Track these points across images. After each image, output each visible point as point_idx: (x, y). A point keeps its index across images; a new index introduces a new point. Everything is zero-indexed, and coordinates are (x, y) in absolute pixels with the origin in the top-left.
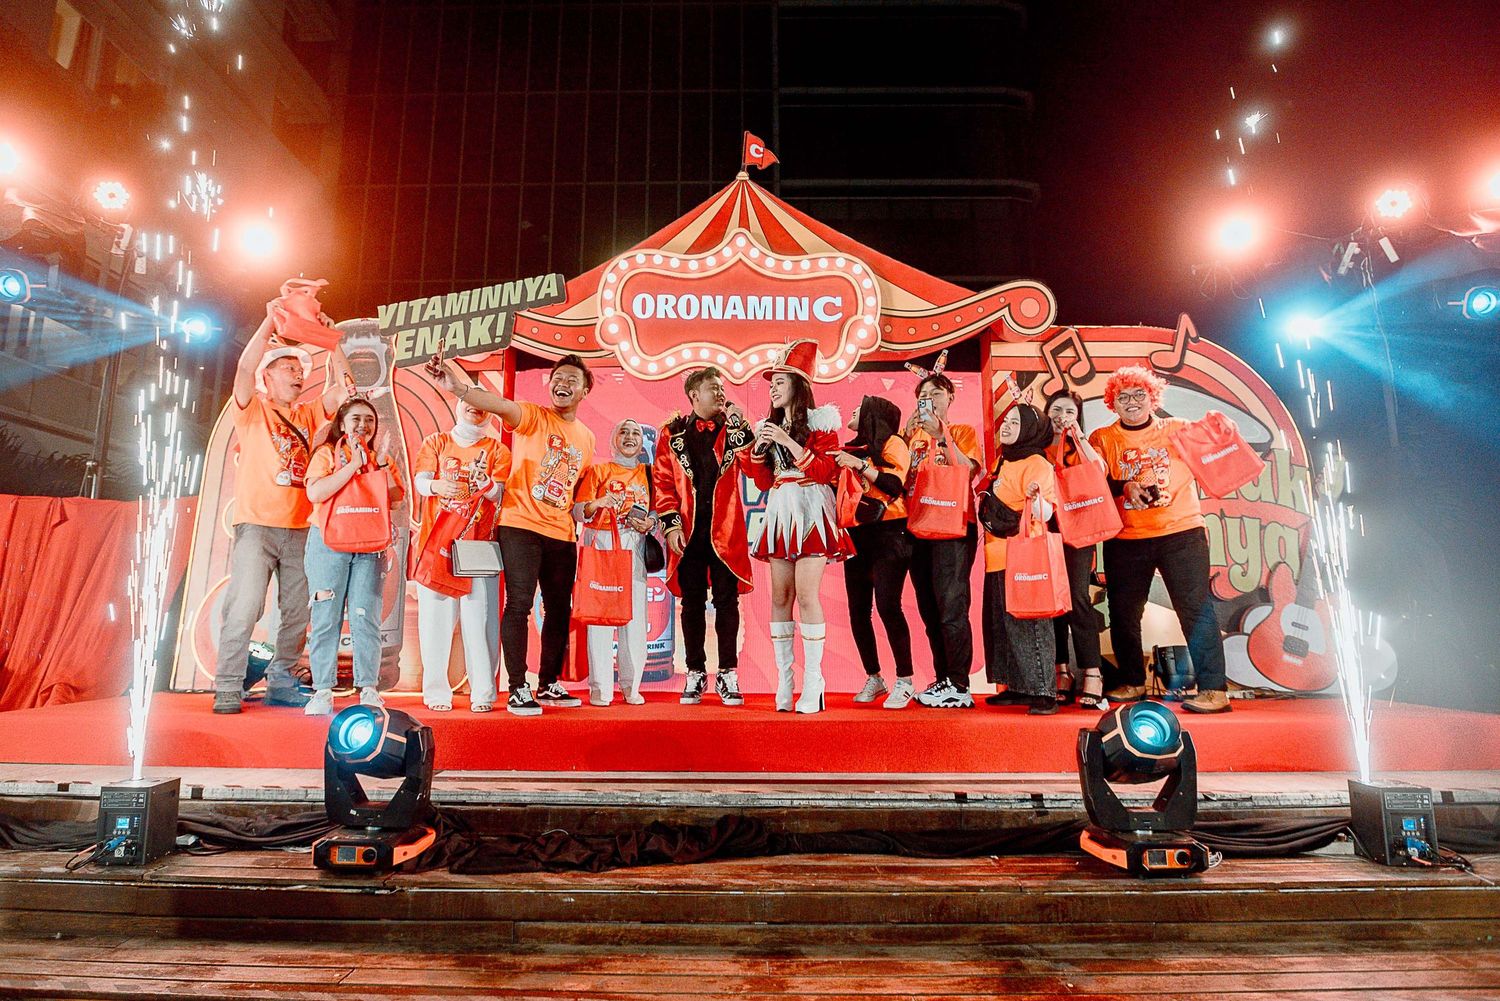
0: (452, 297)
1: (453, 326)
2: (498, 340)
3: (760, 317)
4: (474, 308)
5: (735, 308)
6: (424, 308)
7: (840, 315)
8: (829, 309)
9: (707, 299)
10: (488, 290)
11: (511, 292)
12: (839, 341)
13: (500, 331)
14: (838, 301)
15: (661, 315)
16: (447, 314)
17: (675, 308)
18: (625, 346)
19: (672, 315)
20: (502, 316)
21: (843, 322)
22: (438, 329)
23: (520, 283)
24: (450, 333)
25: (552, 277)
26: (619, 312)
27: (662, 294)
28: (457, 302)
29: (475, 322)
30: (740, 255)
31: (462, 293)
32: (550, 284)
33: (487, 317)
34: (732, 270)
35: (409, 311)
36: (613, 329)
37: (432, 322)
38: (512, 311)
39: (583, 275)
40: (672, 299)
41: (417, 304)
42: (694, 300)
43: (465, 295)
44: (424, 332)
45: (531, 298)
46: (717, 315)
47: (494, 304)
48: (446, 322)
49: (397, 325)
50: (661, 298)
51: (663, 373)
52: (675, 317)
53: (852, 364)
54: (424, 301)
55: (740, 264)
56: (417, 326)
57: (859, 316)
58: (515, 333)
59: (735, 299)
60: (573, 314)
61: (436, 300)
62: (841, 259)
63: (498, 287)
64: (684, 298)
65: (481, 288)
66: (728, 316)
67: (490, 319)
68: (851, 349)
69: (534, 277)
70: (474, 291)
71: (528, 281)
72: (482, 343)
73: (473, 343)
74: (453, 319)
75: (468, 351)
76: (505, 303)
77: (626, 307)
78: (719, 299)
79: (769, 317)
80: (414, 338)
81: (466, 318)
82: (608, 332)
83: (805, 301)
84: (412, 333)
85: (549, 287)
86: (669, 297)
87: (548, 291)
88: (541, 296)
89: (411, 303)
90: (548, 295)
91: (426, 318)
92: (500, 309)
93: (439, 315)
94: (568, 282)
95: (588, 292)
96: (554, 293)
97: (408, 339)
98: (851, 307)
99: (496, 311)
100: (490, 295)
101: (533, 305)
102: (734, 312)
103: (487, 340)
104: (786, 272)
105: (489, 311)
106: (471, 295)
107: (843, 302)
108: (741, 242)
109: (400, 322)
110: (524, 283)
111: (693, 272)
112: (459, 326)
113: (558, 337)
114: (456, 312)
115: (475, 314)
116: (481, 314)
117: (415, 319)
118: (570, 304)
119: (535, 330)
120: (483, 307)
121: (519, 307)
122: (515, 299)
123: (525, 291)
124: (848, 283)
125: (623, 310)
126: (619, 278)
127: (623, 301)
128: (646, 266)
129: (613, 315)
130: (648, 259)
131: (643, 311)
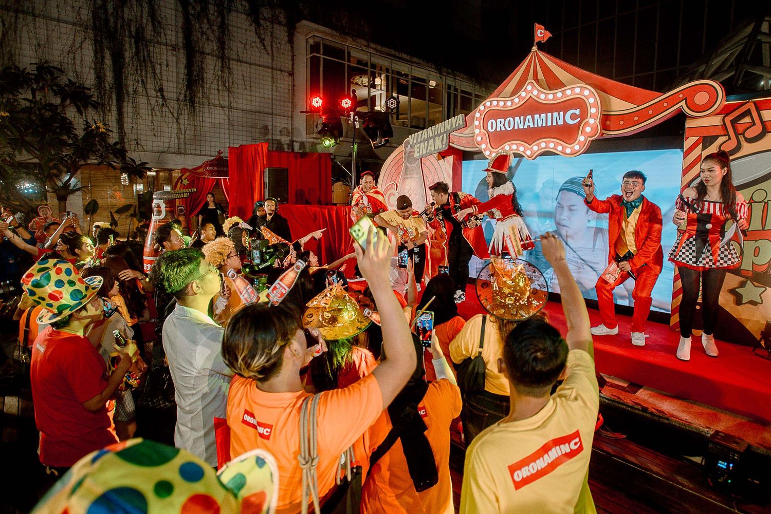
0: (430, 129)
1: (430, 141)
2: (444, 146)
3: (540, 124)
4: (436, 132)
5: (529, 122)
6: (422, 134)
7: (578, 120)
8: (573, 117)
9: (517, 119)
10: (440, 125)
11: (447, 124)
12: (578, 134)
13: (444, 142)
14: (578, 112)
15: (499, 129)
17: (504, 125)
18: (484, 146)
19: (503, 129)
20: (445, 135)
21: (580, 123)
22: (426, 143)
23: (450, 120)
24: (430, 145)
25: (460, 116)
26: (482, 130)
28: (431, 131)
29: (437, 138)
30: (529, 95)
31: (432, 127)
32: (460, 118)
34: (527, 103)
35: (418, 136)
36: (479, 139)
37: (425, 140)
38: (448, 133)
40: (503, 120)
41: (420, 133)
42: (511, 120)
44: (422, 144)
45: (454, 126)
46: (521, 126)
47: (442, 130)
48: (428, 140)
50: (499, 121)
53: (584, 146)
55: (530, 99)
56: (420, 143)
57: (588, 119)
58: (450, 142)
59: (529, 117)
60: (468, 132)
61: (425, 131)
62: (578, 88)
63: (443, 123)
64: (508, 120)
65: (438, 124)
66: (526, 126)
67: (441, 137)
68: (582, 138)
69: (454, 117)
70: (436, 126)
71: (453, 119)
72: (439, 147)
73: (437, 148)
74: (430, 138)
75: (435, 151)
76: (446, 129)
77: (485, 127)
78: (522, 118)
79: (544, 125)
80: (420, 148)
81: (433, 137)
82: (477, 140)
83: (561, 113)
84: (419, 145)
85: (459, 120)
86: (501, 120)
87: (459, 122)
88: (457, 125)
89: (418, 133)
90: (459, 124)
91: (423, 139)
92: (445, 132)
93: (426, 137)
94: (466, 117)
96: (461, 123)
97: (418, 148)
98: (584, 115)
99: (443, 133)
100: (441, 127)
101: (455, 128)
102: (529, 124)
103: (441, 146)
104: (550, 100)
105: (441, 134)
106: (435, 128)
107: (581, 112)
108: (529, 88)
109: (415, 141)
111: (510, 106)
112: (432, 140)
115: (436, 136)
116: (438, 135)
117: (419, 140)
118: (467, 127)
119: (456, 140)
120: (439, 132)
121: (450, 131)
122: (449, 127)
123: (452, 123)
124: (582, 101)
125: (484, 129)
126: (481, 115)
127: (484, 125)
128: (491, 106)
129: (480, 132)
130: (492, 103)
131: (492, 128)
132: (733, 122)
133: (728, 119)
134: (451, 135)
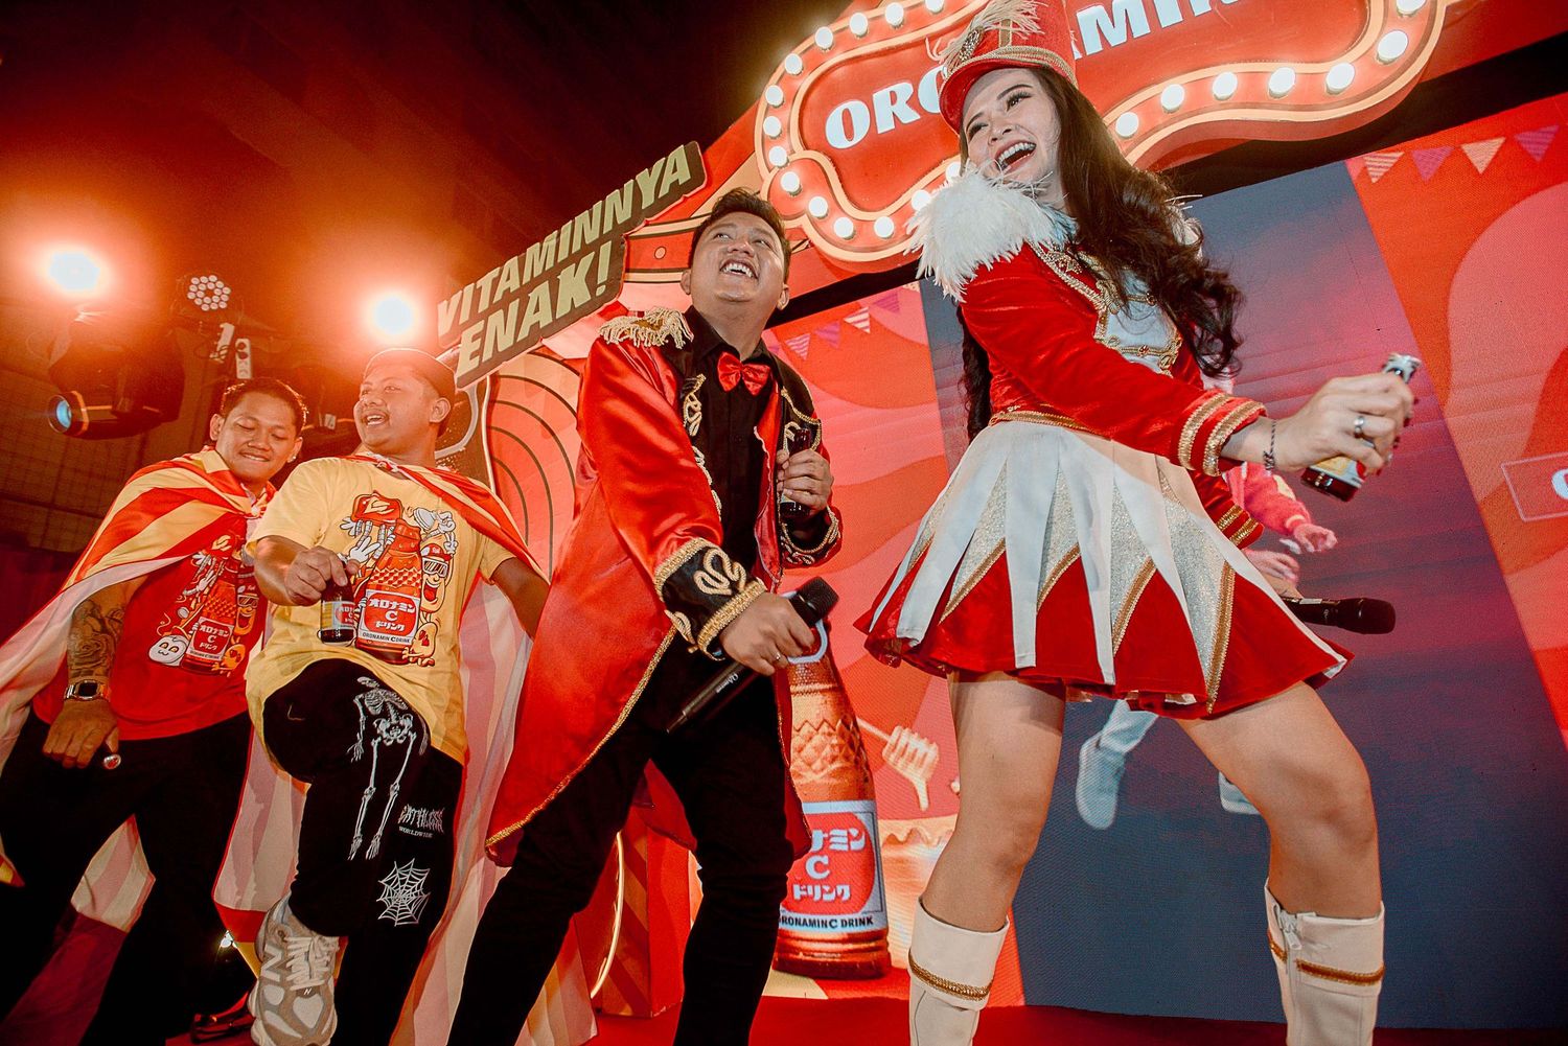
0: (532, 252)
1: (533, 296)
2: (600, 291)
3: (1117, 37)
4: (563, 255)
6: (496, 282)
10: (582, 217)
11: (617, 205)
13: (603, 275)
15: (885, 125)
16: (527, 279)
17: (914, 102)
18: (817, 205)
19: (910, 116)
20: (606, 250)
22: (514, 306)
23: (629, 186)
24: (531, 306)
25: (679, 155)
26: (801, 153)
27: (881, 88)
28: (538, 257)
29: (566, 275)
31: (547, 238)
32: (677, 164)
33: (583, 260)
35: (477, 293)
36: (790, 182)
37: (509, 296)
38: (621, 238)
39: (733, 126)
40: (904, 89)
41: (485, 282)
43: (550, 241)
44: (496, 319)
45: (648, 200)
47: (592, 236)
48: (523, 293)
49: (461, 322)
50: (881, 97)
52: (915, 116)
54: (495, 273)
56: (486, 315)
58: (628, 271)
61: (512, 264)
63: (597, 207)
64: (929, 78)
65: (572, 219)
67: (586, 261)
69: (650, 166)
70: (564, 227)
71: (642, 176)
72: (577, 305)
73: (563, 309)
74: (535, 282)
75: (557, 325)
76: (608, 227)
77: (812, 137)
79: (1141, 28)
80: (482, 335)
81: (551, 276)
82: (785, 196)
84: (479, 326)
85: (675, 170)
87: (674, 177)
88: (664, 190)
89: (479, 283)
90: (675, 185)
91: (498, 297)
92: (602, 239)
93: (514, 285)
94: (711, 150)
95: (743, 153)
96: (684, 175)
97: (474, 338)
99: (595, 247)
100: (586, 226)
101: (652, 210)
103: (583, 296)
105: (586, 249)
106: (559, 236)
109: (465, 317)
110: (636, 185)
111: (940, 15)
112: (542, 292)
114: (538, 272)
115: (566, 263)
116: (574, 258)
117: (484, 305)
118: (714, 185)
119: (660, 253)
120: (577, 247)
121: (631, 224)
122: (624, 215)
123: (637, 195)
125: (807, 147)
126: (790, 98)
127: (805, 131)
128: (839, 51)
129: (788, 161)
130: (842, 38)
131: (849, 134)
134: (632, 242)
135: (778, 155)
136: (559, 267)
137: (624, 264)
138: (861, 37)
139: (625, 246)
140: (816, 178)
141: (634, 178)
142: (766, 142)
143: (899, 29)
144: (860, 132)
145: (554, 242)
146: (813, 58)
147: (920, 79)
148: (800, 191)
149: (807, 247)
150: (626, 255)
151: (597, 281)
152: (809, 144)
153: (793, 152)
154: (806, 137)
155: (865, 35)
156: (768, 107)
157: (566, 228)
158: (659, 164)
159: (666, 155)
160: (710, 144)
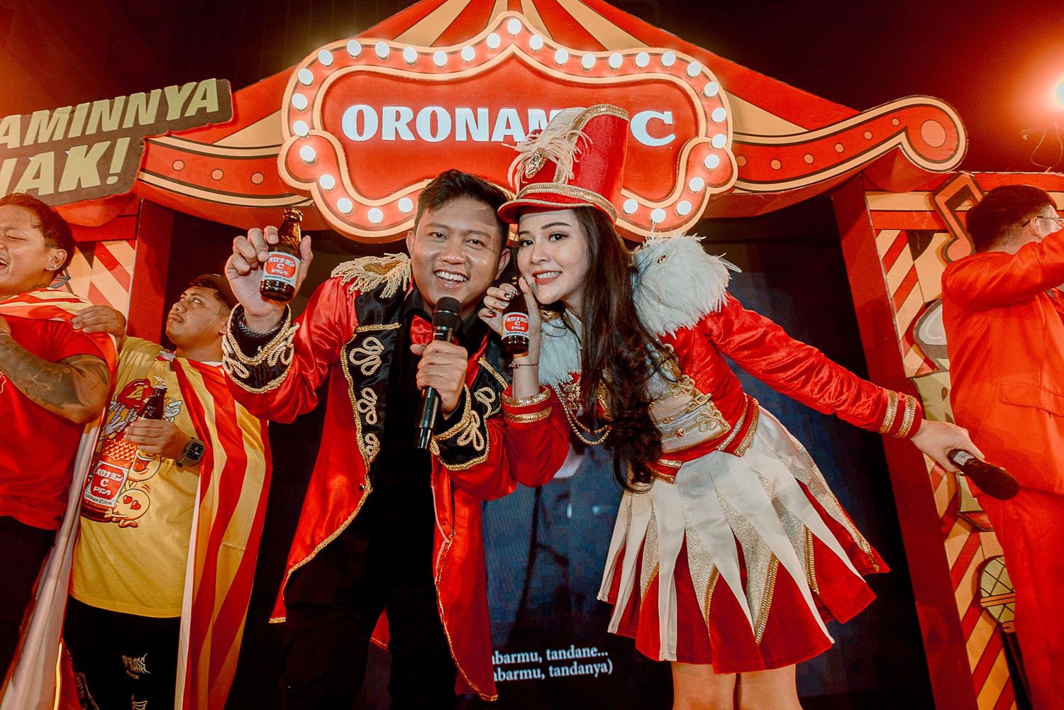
0: (39, 116)
1: (35, 161)
2: (112, 180)
4: (75, 132)
5: (508, 126)
7: (671, 138)
8: (656, 128)
9: (463, 113)
10: (101, 105)
11: (141, 107)
12: (675, 176)
13: (117, 165)
14: (667, 117)
15: (388, 136)
16: (29, 141)
17: (412, 125)
18: (327, 181)
20: (123, 144)
21: (677, 148)
22: (10, 164)
23: (156, 93)
24: (30, 171)
25: (210, 85)
26: (319, 130)
27: (390, 104)
28: (46, 123)
29: (75, 153)
30: (513, 49)
31: (59, 110)
32: (207, 93)
33: (96, 145)
34: (502, 71)
36: (308, 153)
38: (142, 138)
39: (263, 81)
40: (407, 113)
42: (442, 113)
43: (62, 113)
45: (173, 114)
46: (481, 135)
47: (110, 125)
48: (23, 155)
50: (389, 111)
51: (392, 226)
52: (412, 138)
53: (698, 209)
55: (514, 62)
57: (701, 138)
58: (143, 170)
59: (508, 113)
60: (244, 141)
61: (13, 120)
62: (669, 56)
63: (120, 100)
64: (426, 112)
65: (92, 102)
66: (498, 137)
67: (100, 148)
68: (697, 183)
69: (180, 84)
70: (79, 106)
71: (171, 90)
72: (83, 186)
73: (68, 185)
74: (38, 148)
76: (129, 123)
77: (331, 123)
78: (483, 112)
81: (60, 149)
82: (301, 162)
85: (204, 98)
86: (400, 109)
87: (203, 104)
88: (191, 112)
90: (202, 111)
92: (121, 132)
93: (14, 142)
94: (240, 93)
95: (270, 106)
96: (212, 105)
98: (687, 126)
99: (113, 136)
100: (105, 113)
101: (176, 124)
102: (508, 132)
103: (91, 180)
104: (585, 71)
105: (100, 136)
106: (73, 112)
107: (676, 118)
108: (514, 27)
110: (163, 95)
111: (441, 69)
112: (47, 159)
113: (217, 175)
114: (43, 139)
115: (76, 142)
116: (87, 140)
118: (239, 125)
119: (178, 165)
120: (91, 130)
121: (154, 130)
122: (148, 118)
123: (163, 105)
124: (678, 92)
125: (325, 129)
126: (319, 81)
127: (326, 113)
128: (363, 62)
129: (308, 134)
130: (368, 51)
131: (360, 130)
132: (952, 204)
133: (941, 199)
134: (152, 147)
135: (301, 127)
136: (69, 143)
137: (140, 164)
138: (382, 59)
139: (144, 147)
140: (329, 157)
141: (162, 89)
142: (292, 113)
143: (411, 66)
144: (369, 134)
145: (67, 116)
146: (341, 58)
147: (419, 111)
148: (314, 162)
149: (311, 205)
150: (143, 155)
151: (109, 169)
152: (328, 126)
153: (313, 128)
154: (326, 119)
155: (385, 58)
156: (298, 83)
157: (82, 108)
158: (190, 86)
159: (199, 81)
160: (242, 87)
